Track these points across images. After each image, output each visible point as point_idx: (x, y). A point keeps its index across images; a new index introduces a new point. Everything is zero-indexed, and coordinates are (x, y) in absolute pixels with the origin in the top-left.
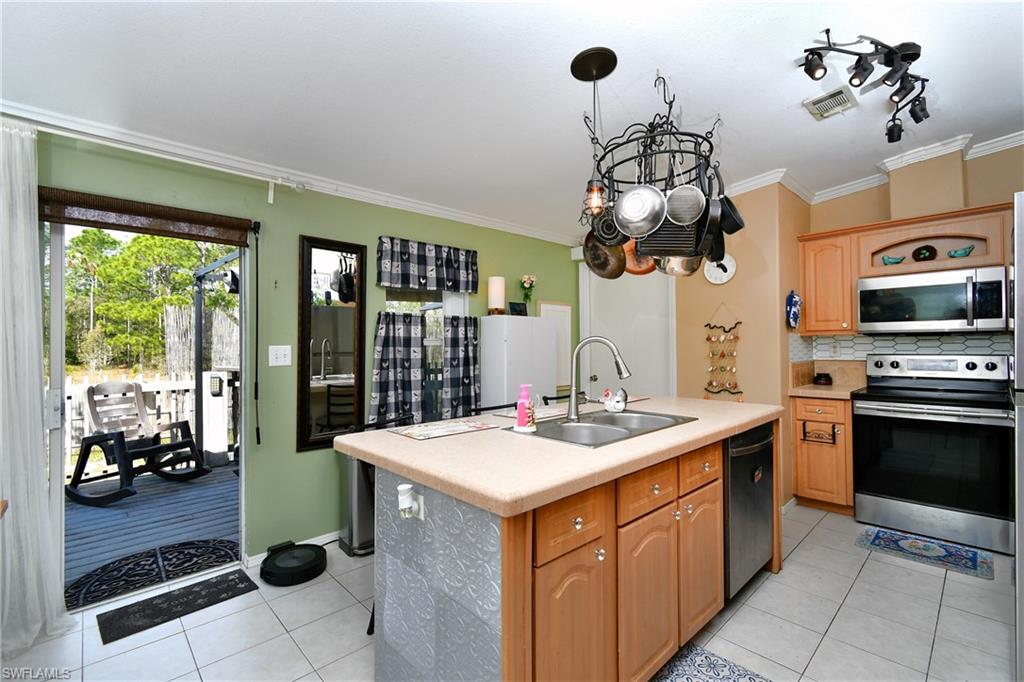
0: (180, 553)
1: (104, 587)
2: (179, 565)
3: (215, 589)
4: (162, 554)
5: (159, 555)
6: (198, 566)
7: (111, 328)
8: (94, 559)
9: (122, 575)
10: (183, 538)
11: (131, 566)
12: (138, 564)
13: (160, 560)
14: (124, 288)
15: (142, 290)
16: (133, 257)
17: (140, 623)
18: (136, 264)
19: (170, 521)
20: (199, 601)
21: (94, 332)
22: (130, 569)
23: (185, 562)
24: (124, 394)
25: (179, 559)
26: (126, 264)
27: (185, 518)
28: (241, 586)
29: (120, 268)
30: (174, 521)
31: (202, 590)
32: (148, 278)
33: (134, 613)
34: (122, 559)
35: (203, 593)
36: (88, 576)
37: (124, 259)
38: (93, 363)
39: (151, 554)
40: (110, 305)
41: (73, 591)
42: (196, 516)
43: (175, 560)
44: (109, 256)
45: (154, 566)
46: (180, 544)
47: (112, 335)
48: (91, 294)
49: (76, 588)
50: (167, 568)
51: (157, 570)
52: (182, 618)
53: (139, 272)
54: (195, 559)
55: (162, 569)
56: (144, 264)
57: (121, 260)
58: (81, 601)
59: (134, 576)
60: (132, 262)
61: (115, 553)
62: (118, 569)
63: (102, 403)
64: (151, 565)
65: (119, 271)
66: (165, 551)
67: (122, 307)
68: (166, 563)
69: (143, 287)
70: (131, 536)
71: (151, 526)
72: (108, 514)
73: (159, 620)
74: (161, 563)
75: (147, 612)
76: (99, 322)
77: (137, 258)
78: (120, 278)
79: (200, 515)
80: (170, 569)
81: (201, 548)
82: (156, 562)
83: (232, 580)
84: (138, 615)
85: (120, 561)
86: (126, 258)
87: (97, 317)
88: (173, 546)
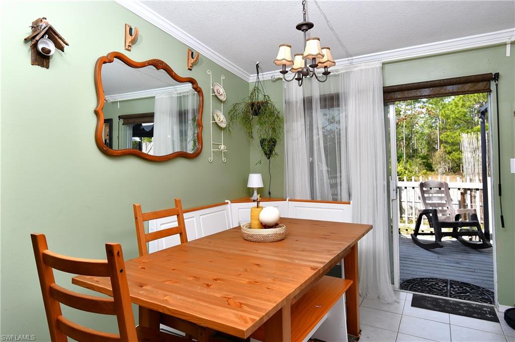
0: (461, 287)
1: (419, 287)
2: (458, 293)
3: (472, 310)
4: (451, 284)
5: (449, 284)
6: (469, 298)
7: (449, 149)
8: (418, 273)
9: (429, 286)
10: (465, 280)
11: (434, 283)
12: (437, 284)
13: (449, 286)
14: (456, 122)
15: (467, 122)
16: (461, 101)
17: (428, 306)
18: (463, 105)
19: (460, 269)
20: (460, 311)
21: (440, 151)
22: (433, 284)
23: (462, 293)
24: (440, 189)
25: (459, 290)
26: (457, 106)
27: (469, 270)
28: (488, 316)
29: (453, 109)
30: (463, 269)
31: (465, 307)
32: (471, 112)
33: (428, 300)
34: (431, 278)
35: (465, 309)
36: (414, 280)
37: (455, 103)
38: (440, 170)
39: (445, 281)
40: (448, 133)
41: (406, 284)
42: (476, 271)
43: (457, 289)
44: (447, 102)
45: (445, 288)
46: (462, 283)
47: (450, 153)
48: (438, 128)
49: (408, 283)
50: (451, 292)
51: (446, 290)
52: (450, 314)
53: (466, 110)
54: (468, 294)
55: (449, 291)
56: (468, 104)
57: (454, 104)
58: (409, 289)
59: (434, 288)
60: (460, 105)
61: (428, 274)
62: (428, 282)
63: (427, 192)
64: (443, 287)
65: (453, 111)
66: (453, 283)
67: (455, 135)
68: (452, 289)
69: (467, 120)
70: (437, 269)
71: (449, 267)
72: (430, 254)
73: (437, 309)
74: (449, 288)
75: (434, 303)
76: (442, 145)
77: (463, 101)
78: (453, 116)
79: (479, 271)
80: (453, 293)
81: (474, 289)
82: (446, 286)
83: (485, 310)
84: (429, 302)
85: (429, 279)
86: (457, 102)
87: (441, 142)
88: (458, 282)
